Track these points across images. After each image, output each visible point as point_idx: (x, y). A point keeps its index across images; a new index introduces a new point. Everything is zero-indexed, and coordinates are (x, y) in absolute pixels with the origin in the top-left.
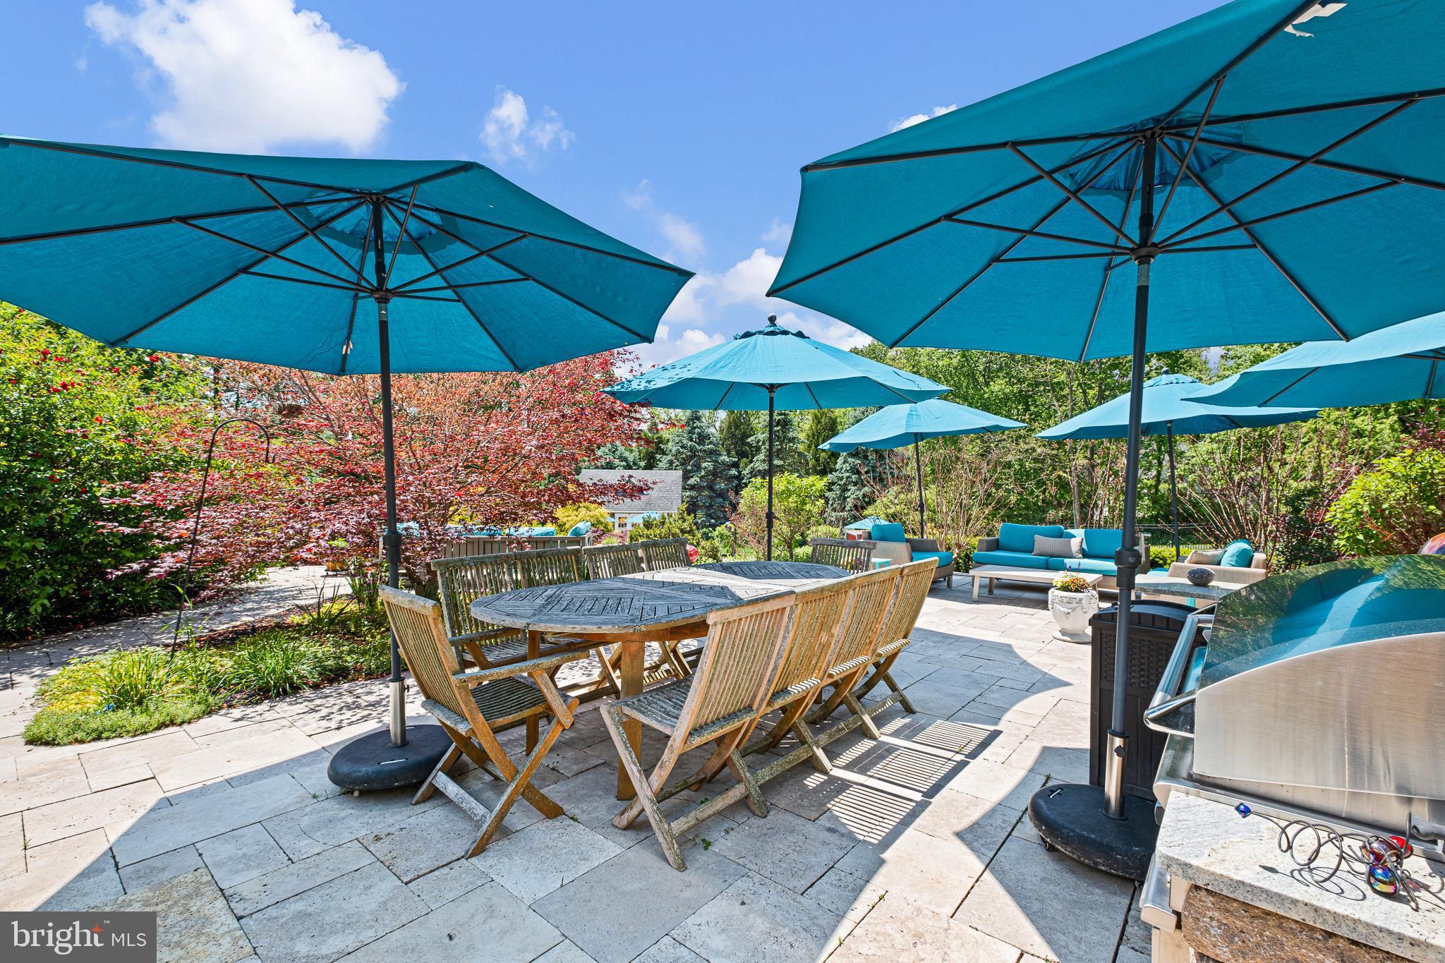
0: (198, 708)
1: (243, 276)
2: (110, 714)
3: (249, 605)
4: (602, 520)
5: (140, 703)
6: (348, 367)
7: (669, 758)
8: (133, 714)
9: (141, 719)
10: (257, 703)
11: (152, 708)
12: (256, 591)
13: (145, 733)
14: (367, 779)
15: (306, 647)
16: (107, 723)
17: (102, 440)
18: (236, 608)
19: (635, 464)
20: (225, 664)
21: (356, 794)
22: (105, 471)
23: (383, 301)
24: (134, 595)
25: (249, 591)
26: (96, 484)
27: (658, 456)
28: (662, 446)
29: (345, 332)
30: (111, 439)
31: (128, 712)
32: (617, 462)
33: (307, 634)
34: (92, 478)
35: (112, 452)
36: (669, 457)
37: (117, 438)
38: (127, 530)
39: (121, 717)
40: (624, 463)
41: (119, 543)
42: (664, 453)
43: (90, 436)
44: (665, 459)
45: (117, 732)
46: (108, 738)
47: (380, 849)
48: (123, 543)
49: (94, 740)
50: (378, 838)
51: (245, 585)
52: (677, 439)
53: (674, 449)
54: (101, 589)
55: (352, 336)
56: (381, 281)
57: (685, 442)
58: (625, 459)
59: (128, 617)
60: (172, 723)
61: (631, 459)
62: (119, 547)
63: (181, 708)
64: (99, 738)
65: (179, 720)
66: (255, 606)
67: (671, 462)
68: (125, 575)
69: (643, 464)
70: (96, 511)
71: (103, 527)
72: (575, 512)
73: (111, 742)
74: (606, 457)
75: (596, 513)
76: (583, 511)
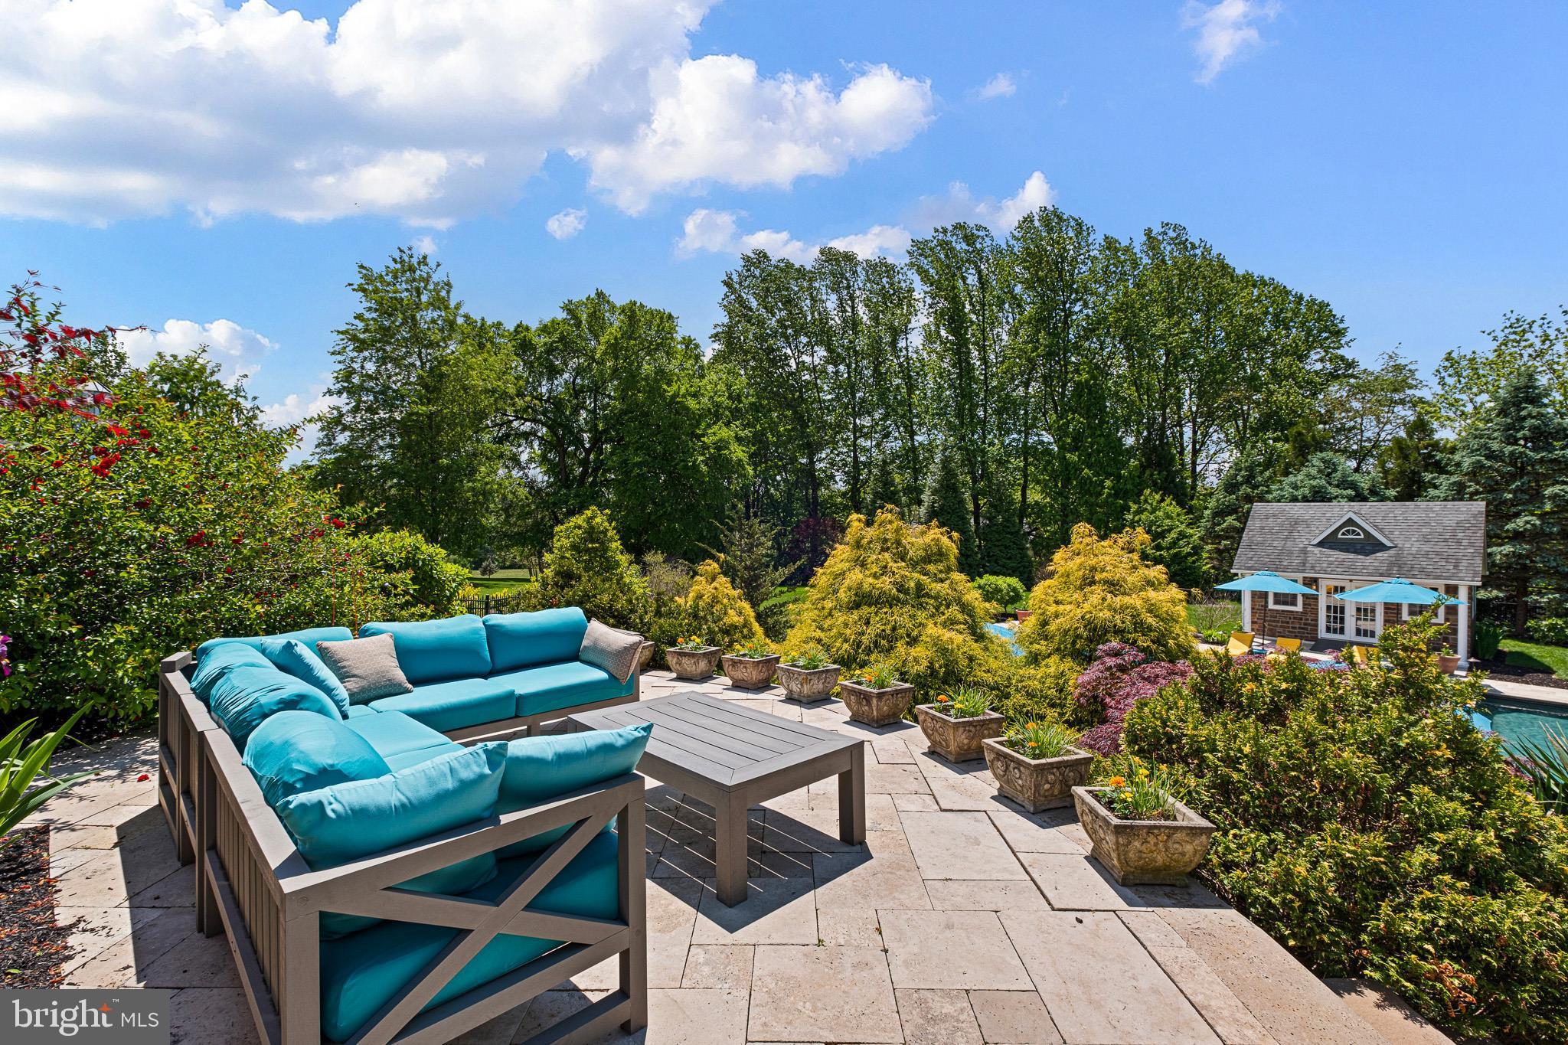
19: (1374, 492)
27: (1428, 476)
28: (1437, 460)
36: (1454, 478)
40: (1350, 492)
42: (1444, 472)
44: (1444, 481)
58: (1353, 486)
61: (1365, 484)
67: (1461, 486)
69: (1392, 492)
74: (1314, 483)
75: (1135, 601)
76: (1096, 594)
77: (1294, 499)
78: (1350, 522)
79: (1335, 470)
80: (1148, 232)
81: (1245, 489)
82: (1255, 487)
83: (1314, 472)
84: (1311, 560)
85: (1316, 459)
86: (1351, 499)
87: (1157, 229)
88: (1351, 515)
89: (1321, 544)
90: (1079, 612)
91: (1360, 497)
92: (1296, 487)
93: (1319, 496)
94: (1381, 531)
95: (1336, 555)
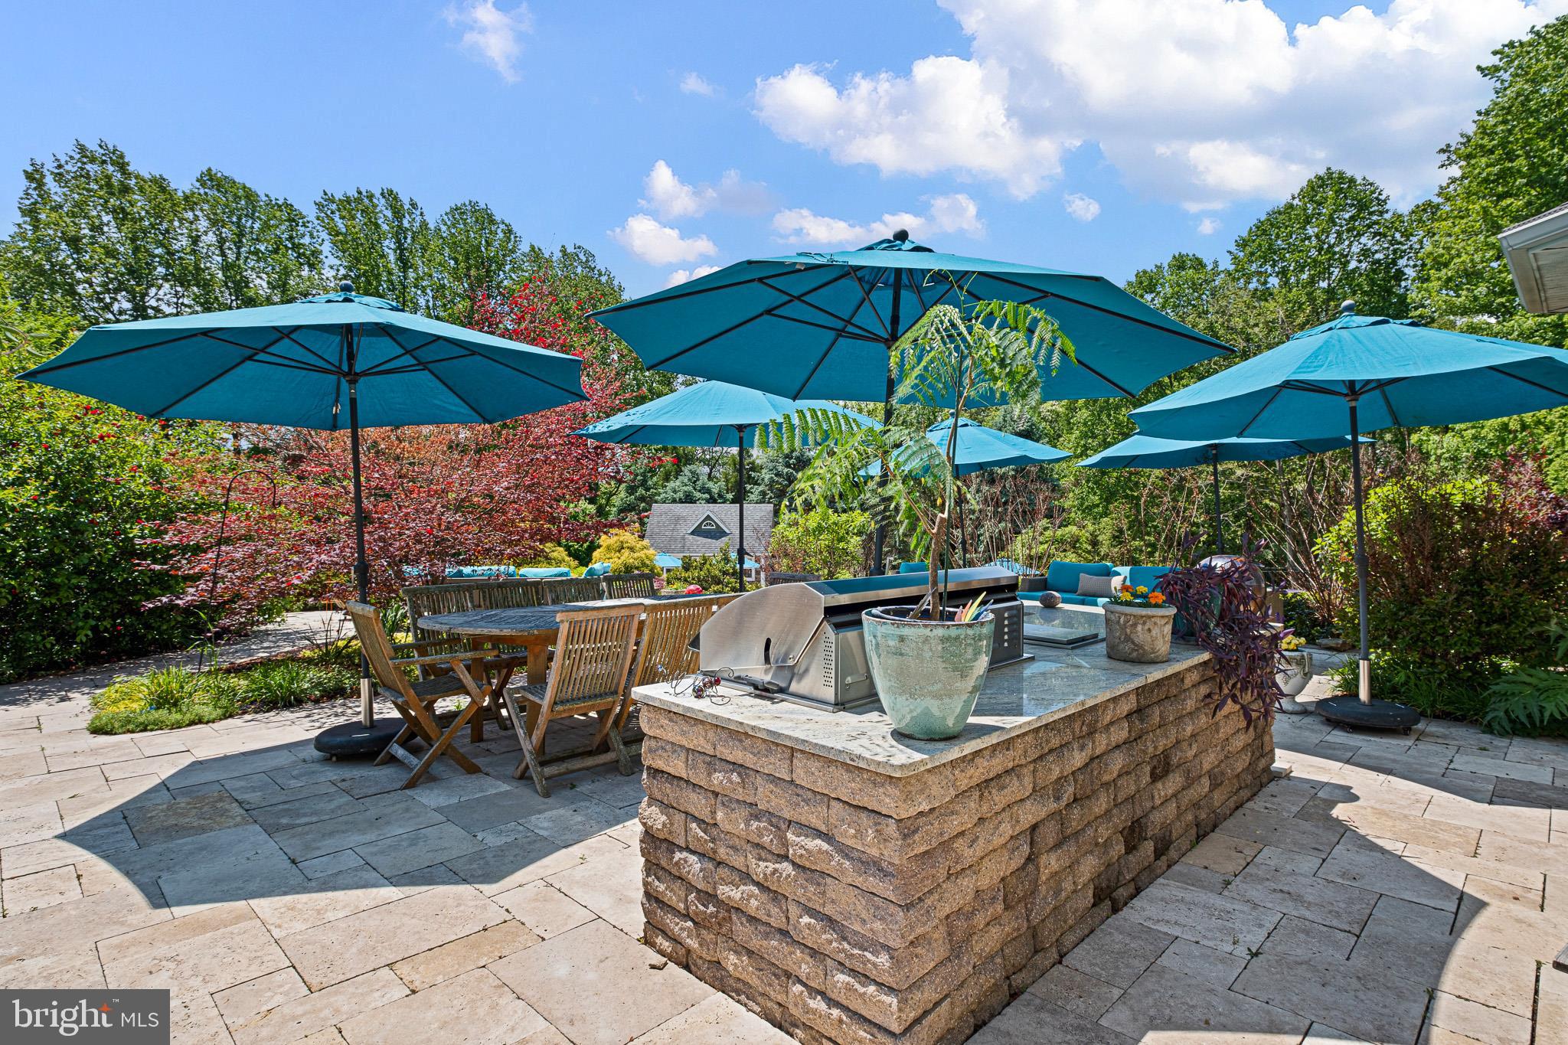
0: (219, 711)
1: (249, 362)
2: (153, 711)
3: (265, 645)
4: (648, 562)
5: (175, 705)
6: (339, 423)
7: (542, 721)
8: (170, 713)
9: (176, 716)
10: (268, 711)
11: (184, 709)
12: (275, 633)
13: (180, 727)
14: (340, 746)
15: (313, 673)
16: (151, 718)
17: (133, 485)
18: (253, 647)
19: (720, 496)
20: (241, 684)
21: (334, 759)
22: (135, 516)
23: (353, 382)
24: (160, 633)
25: (266, 633)
26: (128, 526)
27: (748, 487)
28: (753, 474)
29: (334, 396)
30: (140, 484)
31: (166, 711)
32: (698, 495)
33: (316, 665)
34: (125, 521)
35: (141, 496)
36: (761, 488)
37: (145, 484)
38: (158, 567)
39: (162, 714)
40: (707, 496)
41: (148, 581)
42: (756, 483)
43: (122, 482)
44: (757, 489)
45: (158, 725)
46: (152, 730)
47: (344, 785)
48: (152, 582)
49: (141, 731)
50: (344, 780)
51: (263, 628)
52: (771, 465)
53: (767, 477)
54: (132, 625)
55: (341, 399)
56: (351, 366)
57: (780, 468)
58: (708, 491)
59: (155, 652)
60: (200, 722)
61: (715, 490)
62: (149, 585)
63: (207, 711)
64: (145, 730)
65: (206, 719)
66: (272, 645)
67: (763, 493)
68: (157, 607)
69: (730, 496)
70: (129, 551)
71: (139, 565)
72: (618, 554)
73: (154, 733)
74: (685, 488)
75: (642, 554)
76: (626, 553)
77: (674, 501)
78: (708, 518)
79: (698, 479)
80: (564, 251)
81: (641, 491)
82: (647, 489)
83: (686, 480)
84: (688, 544)
85: (686, 470)
86: (708, 501)
87: (570, 249)
88: (709, 513)
89: (693, 533)
90: (620, 561)
91: (712, 500)
92: (675, 492)
93: (689, 499)
94: (724, 523)
95: (701, 540)
